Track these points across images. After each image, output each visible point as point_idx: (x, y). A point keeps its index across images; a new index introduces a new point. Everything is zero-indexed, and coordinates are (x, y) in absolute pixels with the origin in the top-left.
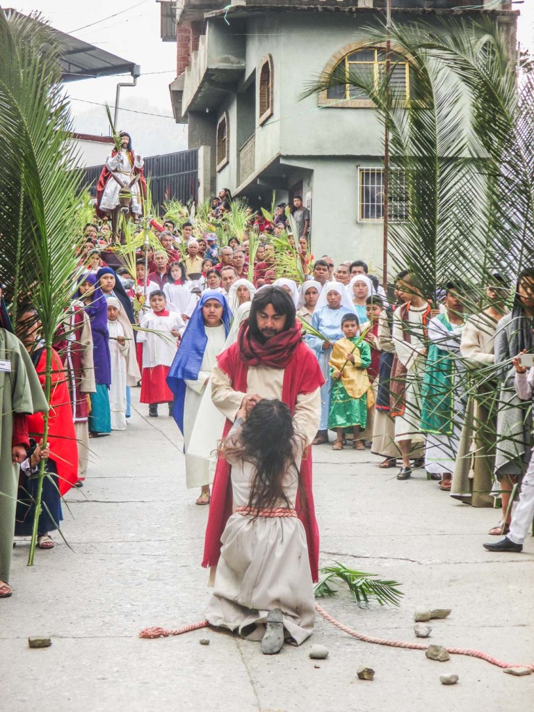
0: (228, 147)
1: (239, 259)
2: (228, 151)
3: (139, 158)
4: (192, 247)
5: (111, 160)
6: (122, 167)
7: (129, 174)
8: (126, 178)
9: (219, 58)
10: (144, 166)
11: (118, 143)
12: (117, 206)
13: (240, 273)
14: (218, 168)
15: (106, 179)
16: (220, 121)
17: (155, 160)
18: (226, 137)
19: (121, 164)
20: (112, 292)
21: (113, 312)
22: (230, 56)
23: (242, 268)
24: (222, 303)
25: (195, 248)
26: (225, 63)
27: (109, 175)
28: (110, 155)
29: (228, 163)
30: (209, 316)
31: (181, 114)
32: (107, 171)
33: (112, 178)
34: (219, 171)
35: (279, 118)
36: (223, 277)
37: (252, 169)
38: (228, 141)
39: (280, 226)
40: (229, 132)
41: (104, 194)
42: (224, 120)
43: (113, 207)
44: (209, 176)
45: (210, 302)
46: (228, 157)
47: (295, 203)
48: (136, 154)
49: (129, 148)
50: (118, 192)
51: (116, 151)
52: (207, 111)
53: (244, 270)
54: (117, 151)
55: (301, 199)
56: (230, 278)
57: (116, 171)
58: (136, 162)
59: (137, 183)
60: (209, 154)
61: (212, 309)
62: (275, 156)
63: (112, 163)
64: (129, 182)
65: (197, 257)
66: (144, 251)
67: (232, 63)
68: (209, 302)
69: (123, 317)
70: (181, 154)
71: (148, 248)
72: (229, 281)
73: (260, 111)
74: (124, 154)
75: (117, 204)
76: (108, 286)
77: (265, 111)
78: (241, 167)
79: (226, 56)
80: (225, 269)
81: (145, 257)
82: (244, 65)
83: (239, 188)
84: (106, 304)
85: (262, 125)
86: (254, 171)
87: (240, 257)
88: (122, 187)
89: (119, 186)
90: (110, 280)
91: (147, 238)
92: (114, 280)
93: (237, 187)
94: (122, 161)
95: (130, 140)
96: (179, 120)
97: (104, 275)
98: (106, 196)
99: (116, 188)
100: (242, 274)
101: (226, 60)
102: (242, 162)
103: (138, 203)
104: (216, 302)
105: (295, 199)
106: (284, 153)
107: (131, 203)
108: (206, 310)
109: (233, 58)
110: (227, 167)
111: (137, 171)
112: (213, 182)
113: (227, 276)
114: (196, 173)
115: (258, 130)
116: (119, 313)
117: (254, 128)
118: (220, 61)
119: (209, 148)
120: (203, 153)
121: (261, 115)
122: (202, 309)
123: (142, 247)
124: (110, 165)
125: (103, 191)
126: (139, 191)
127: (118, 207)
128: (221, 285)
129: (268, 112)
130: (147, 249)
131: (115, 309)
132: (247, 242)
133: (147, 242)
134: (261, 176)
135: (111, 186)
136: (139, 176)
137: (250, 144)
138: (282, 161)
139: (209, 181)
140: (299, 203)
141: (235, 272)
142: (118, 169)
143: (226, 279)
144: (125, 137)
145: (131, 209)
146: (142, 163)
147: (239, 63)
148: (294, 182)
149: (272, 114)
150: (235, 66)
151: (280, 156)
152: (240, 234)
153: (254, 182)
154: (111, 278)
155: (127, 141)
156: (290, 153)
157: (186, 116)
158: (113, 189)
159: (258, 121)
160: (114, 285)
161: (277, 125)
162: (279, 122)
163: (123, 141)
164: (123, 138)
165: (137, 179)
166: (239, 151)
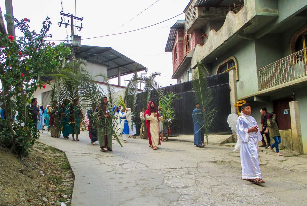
9: (262, 9)
16: (221, 64)
22: (269, 8)
26: (265, 12)
46: (238, 78)
67: (271, 12)
79: (267, 8)
82: (277, 13)
101: (266, 10)
109: (271, 9)
118: (264, 11)
120: (232, 73)
147: (274, 12)
150: (272, 14)
166: (258, 70)
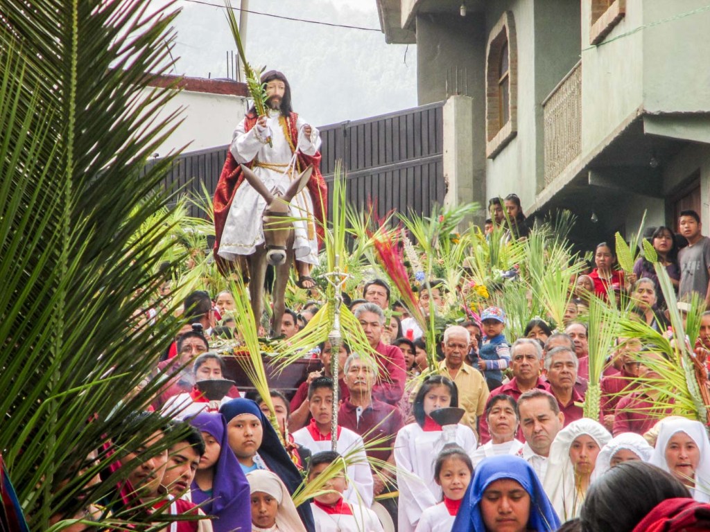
0: (515, 97)
1: (566, 369)
2: (515, 108)
3: (308, 130)
4: (454, 345)
5: (242, 138)
6: (270, 154)
7: (286, 169)
8: (277, 180)
10: (321, 149)
11: (257, 97)
12: (257, 247)
13: (565, 404)
14: (490, 147)
15: (232, 183)
16: (494, 34)
17: (340, 134)
18: (509, 71)
19: (266, 147)
20: (257, 459)
21: (264, 507)
23: (570, 392)
24: (529, 485)
25: (460, 346)
27: (238, 173)
28: (241, 124)
29: (514, 135)
30: (498, 521)
31: (399, 20)
32: (234, 164)
33: (246, 182)
34: (494, 156)
35: (640, 24)
36: (524, 417)
37: (575, 149)
38: (515, 84)
39: (644, 286)
40: (515, 61)
41: (228, 219)
42: (503, 33)
43: (250, 251)
44: (470, 169)
45: (499, 487)
46: (515, 121)
47: (683, 228)
48: (301, 122)
49: (285, 108)
50: (259, 213)
51: (254, 116)
52: (462, 13)
53: (574, 397)
54: (256, 117)
55: (697, 217)
56: (541, 419)
57: (254, 163)
58: (301, 140)
59: (306, 190)
60: (469, 117)
61: (506, 503)
62: (630, 115)
63: (245, 145)
64: (286, 186)
65: (465, 366)
66: (328, 351)
68: (497, 487)
69: (289, 518)
70: (401, 118)
71: (339, 344)
72: (538, 426)
73: (593, 7)
74: (273, 123)
75: (258, 243)
76: (245, 444)
77: (605, 8)
78: (547, 144)
80: (526, 398)
81: (330, 366)
83: (542, 195)
84: (247, 486)
85: (599, 41)
86: (579, 153)
87: (570, 364)
88: (269, 201)
89: (262, 200)
90: (250, 431)
91: (337, 324)
92: (260, 428)
93: (538, 193)
94: (269, 141)
95: (287, 89)
96: (394, 34)
97: (236, 419)
98: (232, 224)
99: (256, 205)
100: (571, 405)
102: (548, 133)
103: (310, 238)
104: (513, 486)
105: (682, 219)
106: (653, 109)
107: (292, 239)
108: (491, 509)
110: (513, 147)
111: (304, 161)
112: (479, 179)
113: (532, 414)
114: (438, 163)
115: (588, 53)
116: (279, 507)
117: (577, 49)
119: (470, 100)
120: (452, 112)
121: (595, 17)
122: (479, 506)
123: (322, 345)
124: (239, 149)
125: (226, 212)
126: (311, 211)
127: (261, 250)
128: (520, 436)
129: (612, 11)
130: (336, 348)
131: (268, 499)
132: (575, 327)
133: (336, 334)
134: (599, 164)
135: (245, 200)
136: (308, 173)
137: (568, 89)
138: (649, 129)
139: (469, 180)
140: (693, 226)
141: (552, 403)
142: (260, 160)
143: (530, 422)
144: (275, 82)
145: (291, 253)
146: (317, 143)
148: (676, 178)
149: (622, 16)
151: (644, 117)
152: (556, 307)
153: (580, 179)
154: (253, 424)
155: (281, 93)
156: (668, 108)
157: (411, 25)
158: (249, 207)
159: (589, 31)
160: (259, 442)
161: (635, 42)
162: (640, 34)
163: (271, 92)
164: (269, 84)
165: (305, 181)
166: (541, 106)
